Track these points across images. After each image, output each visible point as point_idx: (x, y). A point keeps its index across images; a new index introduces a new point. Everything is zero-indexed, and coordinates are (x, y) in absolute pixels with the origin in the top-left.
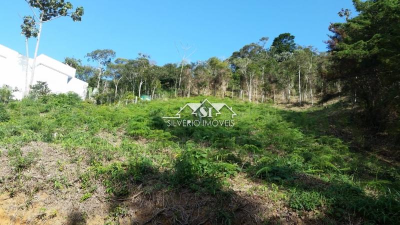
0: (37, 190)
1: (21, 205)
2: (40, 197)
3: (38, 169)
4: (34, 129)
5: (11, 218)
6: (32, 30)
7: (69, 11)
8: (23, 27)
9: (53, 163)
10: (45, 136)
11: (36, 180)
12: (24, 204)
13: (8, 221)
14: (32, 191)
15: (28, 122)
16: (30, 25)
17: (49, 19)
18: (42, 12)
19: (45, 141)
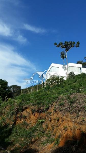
0: (79, 111)
1: (75, 117)
2: (81, 114)
3: (77, 103)
4: (73, 89)
5: (73, 122)
6: (64, 56)
7: (74, 45)
8: (61, 56)
9: (82, 100)
10: (77, 91)
11: (78, 107)
12: (76, 117)
13: (72, 123)
14: (77, 111)
15: (70, 87)
16: (63, 55)
17: (68, 50)
18: (66, 49)
19: (77, 93)
